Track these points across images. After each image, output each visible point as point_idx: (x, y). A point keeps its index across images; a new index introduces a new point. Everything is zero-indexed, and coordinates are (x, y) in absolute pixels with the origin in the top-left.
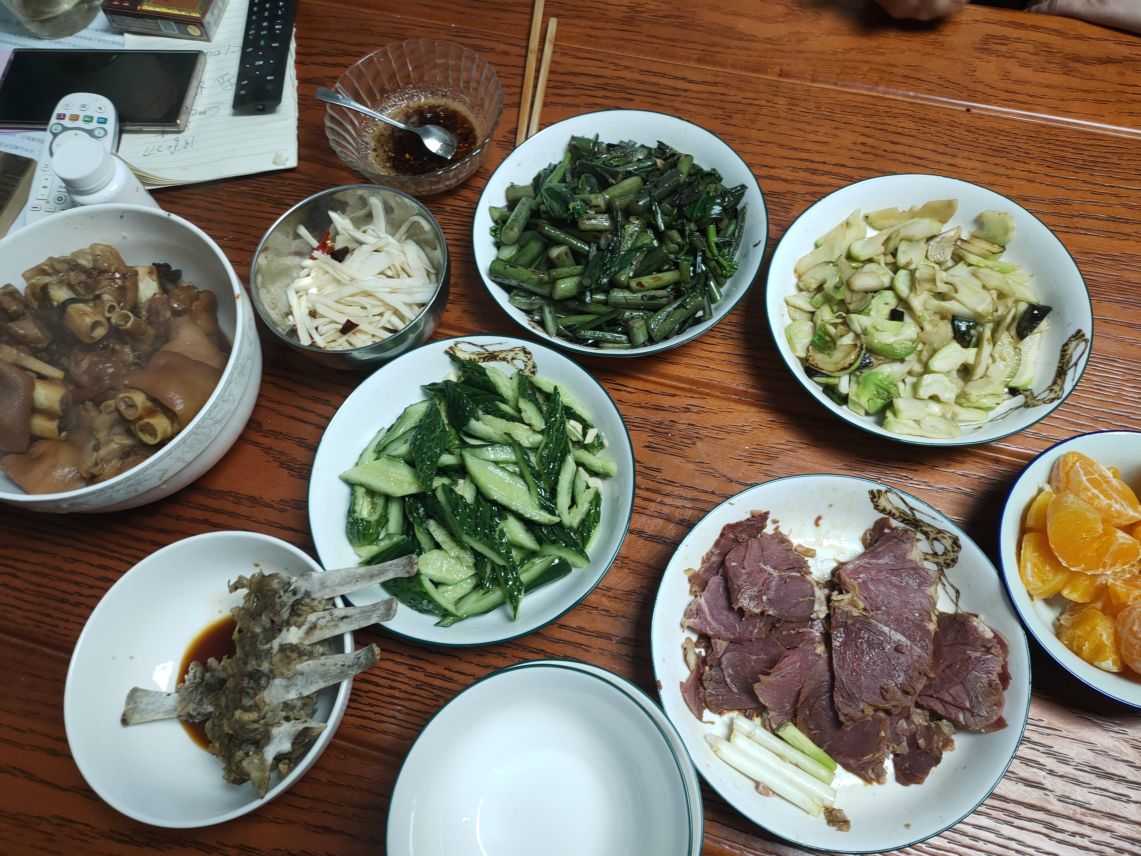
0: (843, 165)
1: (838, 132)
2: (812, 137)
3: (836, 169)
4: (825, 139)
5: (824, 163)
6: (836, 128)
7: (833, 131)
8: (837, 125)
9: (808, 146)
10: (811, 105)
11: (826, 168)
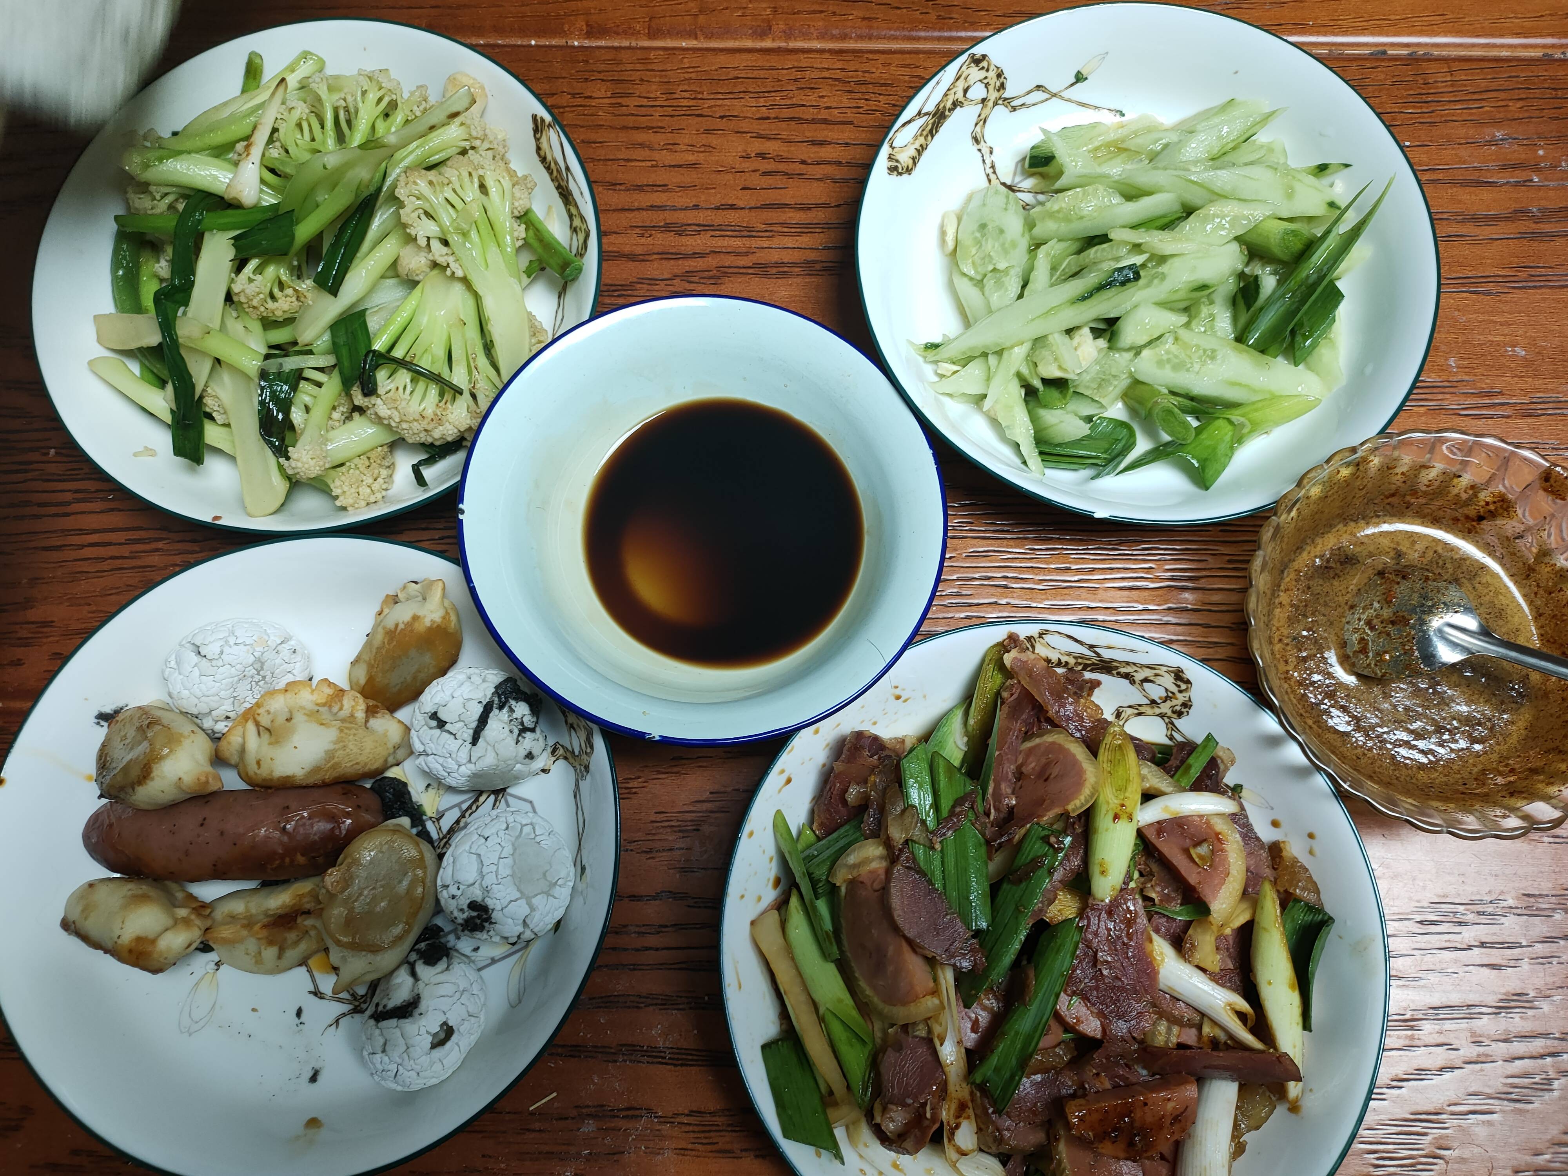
0: (732, 207)
1: (713, 140)
2: (668, 158)
3: (718, 218)
4: (691, 158)
5: (696, 207)
6: (708, 131)
7: (705, 139)
8: (707, 123)
9: (661, 177)
10: (655, 91)
11: (701, 217)
